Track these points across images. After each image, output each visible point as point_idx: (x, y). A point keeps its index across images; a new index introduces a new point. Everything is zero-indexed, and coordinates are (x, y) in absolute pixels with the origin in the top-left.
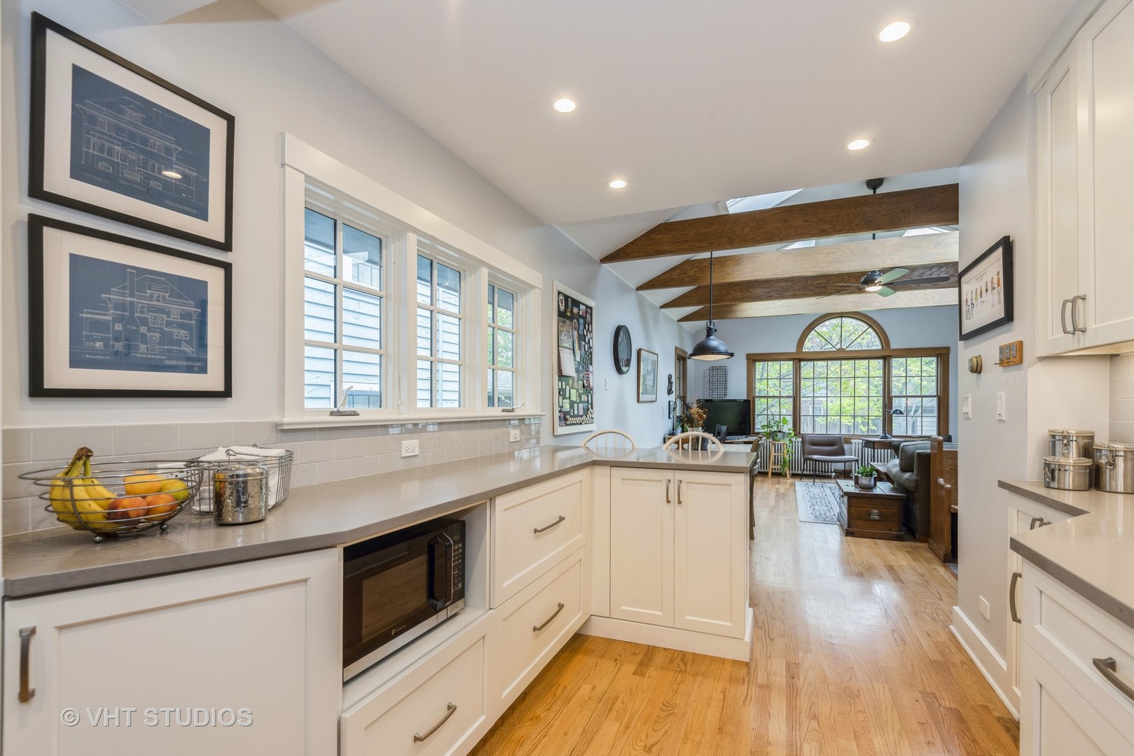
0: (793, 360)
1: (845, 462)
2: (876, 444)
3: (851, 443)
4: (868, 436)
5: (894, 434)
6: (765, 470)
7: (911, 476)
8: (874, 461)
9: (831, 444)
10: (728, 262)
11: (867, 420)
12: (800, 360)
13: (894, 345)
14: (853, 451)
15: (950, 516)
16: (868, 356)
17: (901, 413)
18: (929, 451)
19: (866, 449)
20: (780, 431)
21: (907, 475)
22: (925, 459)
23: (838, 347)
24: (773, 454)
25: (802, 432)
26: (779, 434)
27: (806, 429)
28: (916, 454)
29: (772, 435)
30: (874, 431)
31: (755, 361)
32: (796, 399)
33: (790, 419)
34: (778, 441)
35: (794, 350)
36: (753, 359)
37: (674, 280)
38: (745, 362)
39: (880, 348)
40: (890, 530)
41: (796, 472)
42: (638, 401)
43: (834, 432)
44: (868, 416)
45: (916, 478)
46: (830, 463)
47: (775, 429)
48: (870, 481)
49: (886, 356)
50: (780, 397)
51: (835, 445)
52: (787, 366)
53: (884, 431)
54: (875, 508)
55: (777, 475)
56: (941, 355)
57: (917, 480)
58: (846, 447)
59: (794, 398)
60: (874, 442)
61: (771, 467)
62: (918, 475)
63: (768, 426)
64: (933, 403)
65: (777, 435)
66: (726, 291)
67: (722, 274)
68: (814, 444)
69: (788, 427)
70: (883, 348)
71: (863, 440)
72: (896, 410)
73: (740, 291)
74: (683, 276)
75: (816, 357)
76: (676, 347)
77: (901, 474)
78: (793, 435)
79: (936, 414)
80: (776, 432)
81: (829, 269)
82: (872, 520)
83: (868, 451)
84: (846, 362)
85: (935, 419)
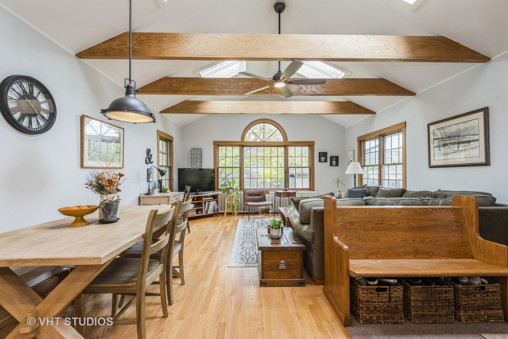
0: (239, 146)
1: (266, 205)
2: (281, 194)
3: (269, 193)
4: (278, 189)
5: (290, 187)
6: (222, 212)
7: (308, 228)
8: (280, 207)
9: (259, 195)
10: (164, 39)
11: (277, 180)
12: (243, 146)
13: (290, 140)
14: (270, 199)
15: (349, 278)
16: (277, 145)
17: (293, 176)
18: (323, 208)
19: (277, 197)
20: (231, 188)
21: (305, 228)
22: (320, 215)
23: (263, 140)
24: (226, 202)
25: (245, 188)
26: (231, 190)
27: (246, 186)
28: (312, 211)
29: (227, 190)
30: (280, 186)
31: (218, 146)
32: (241, 169)
33: (237, 181)
34: (230, 194)
35: (239, 140)
36: (217, 145)
37: (114, 50)
38: (213, 146)
39: (283, 141)
40: (294, 277)
41: (241, 212)
42: (82, 166)
43: (261, 187)
44: (278, 178)
45: (312, 231)
46: (258, 207)
47: (228, 187)
48: (279, 232)
49: (286, 146)
50: (232, 167)
51: (260, 195)
52: (237, 150)
53: (285, 186)
54: (282, 259)
55: (229, 214)
56: (310, 145)
57: (314, 233)
58: (267, 195)
59: (240, 168)
60: (280, 193)
61: (226, 210)
62: (314, 229)
63: (224, 185)
64: (307, 171)
65: (229, 190)
66: (182, 84)
67: (159, 49)
68: (249, 195)
69: (236, 185)
70: (284, 141)
71: (275, 192)
72: (291, 175)
73: (193, 85)
74: (122, 47)
75: (251, 144)
76: (158, 130)
77: (301, 226)
78: (239, 190)
79: (308, 177)
80: (229, 188)
81: (247, 55)
82: (280, 270)
83: (278, 198)
84: (267, 148)
85: (308, 179)
